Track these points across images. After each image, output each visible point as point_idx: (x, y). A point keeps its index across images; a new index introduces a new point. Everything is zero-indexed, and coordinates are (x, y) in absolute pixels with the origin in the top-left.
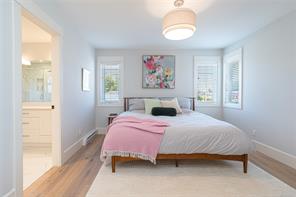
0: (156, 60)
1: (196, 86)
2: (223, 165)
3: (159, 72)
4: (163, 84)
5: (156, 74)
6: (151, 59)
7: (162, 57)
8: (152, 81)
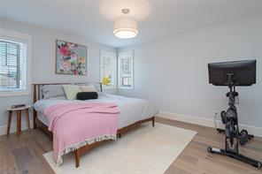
0: (71, 47)
1: (102, 74)
2: (142, 127)
3: (74, 59)
4: (76, 71)
5: (71, 61)
6: (65, 46)
7: (76, 45)
8: (66, 67)
